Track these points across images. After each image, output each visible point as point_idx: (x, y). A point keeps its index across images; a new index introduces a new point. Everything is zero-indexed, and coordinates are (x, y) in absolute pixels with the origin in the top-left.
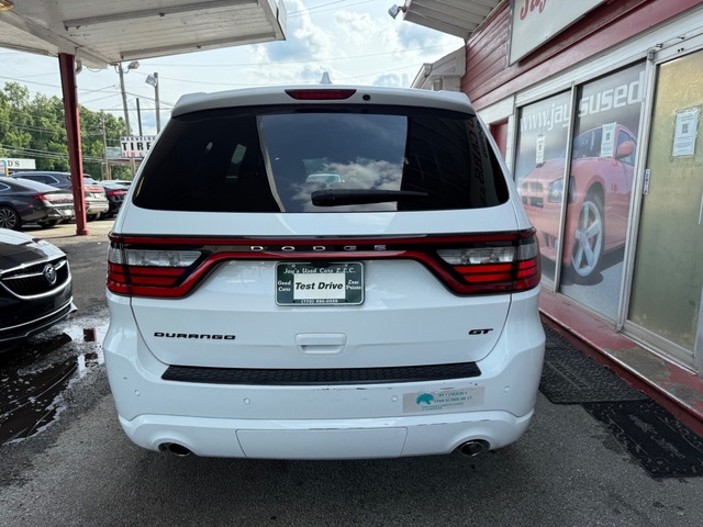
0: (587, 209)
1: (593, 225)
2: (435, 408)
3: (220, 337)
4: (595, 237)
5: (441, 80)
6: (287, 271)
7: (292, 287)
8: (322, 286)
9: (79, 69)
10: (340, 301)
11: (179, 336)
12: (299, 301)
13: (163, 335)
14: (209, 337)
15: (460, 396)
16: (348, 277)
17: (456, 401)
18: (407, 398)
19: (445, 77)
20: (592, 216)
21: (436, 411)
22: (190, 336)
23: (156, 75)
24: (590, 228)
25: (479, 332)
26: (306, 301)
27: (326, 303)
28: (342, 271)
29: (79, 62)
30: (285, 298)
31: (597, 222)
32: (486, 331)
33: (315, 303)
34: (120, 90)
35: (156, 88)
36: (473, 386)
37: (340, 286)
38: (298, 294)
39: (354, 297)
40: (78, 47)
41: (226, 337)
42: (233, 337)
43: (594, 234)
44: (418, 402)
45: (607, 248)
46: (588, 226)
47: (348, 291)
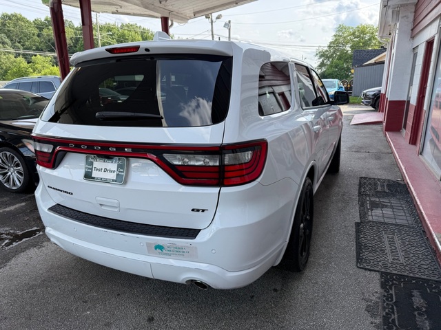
2: (166, 254)
3: (67, 192)
5: (400, 8)
6: (91, 160)
7: (92, 169)
8: (106, 170)
9: (172, 25)
10: (113, 180)
11: (55, 189)
12: (94, 178)
13: (50, 187)
14: (64, 192)
15: (181, 251)
16: (120, 166)
17: (179, 252)
18: (149, 245)
21: (167, 257)
22: (58, 190)
23: (229, 22)
25: (198, 211)
26: (97, 178)
27: (106, 181)
28: (115, 162)
29: (172, 21)
30: (88, 176)
32: (203, 211)
33: (101, 180)
34: (211, 33)
35: (229, 30)
36: (188, 245)
37: (114, 172)
38: (95, 174)
39: (122, 179)
40: (170, 12)
41: (69, 193)
42: (72, 193)
44: (156, 249)
47: (117, 175)
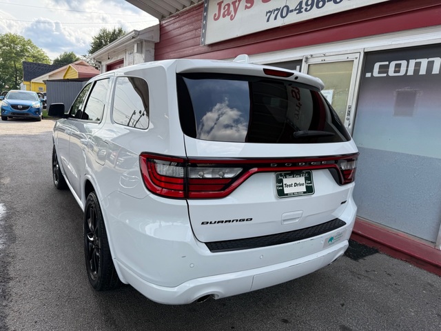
2: (333, 243)
3: (244, 220)
5: (142, 43)
6: (280, 178)
7: (282, 186)
8: (296, 185)
10: (304, 193)
11: (218, 222)
12: (287, 194)
13: (207, 223)
14: (237, 221)
16: (306, 179)
19: (145, 41)
22: (226, 222)
25: (343, 203)
26: (290, 194)
27: (298, 194)
28: (303, 176)
30: (281, 193)
32: (345, 202)
33: (294, 195)
37: (303, 184)
38: (287, 190)
39: (310, 190)
41: (247, 220)
42: (251, 219)
44: (329, 242)
47: (307, 187)
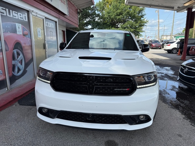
0: (15, 53)
1: (20, 57)
4: (22, 60)
20: (18, 54)
24: (19, 58)
31: (21, 55)
43: (21, 59)
45: (26, 61)
46: (18, 58)
